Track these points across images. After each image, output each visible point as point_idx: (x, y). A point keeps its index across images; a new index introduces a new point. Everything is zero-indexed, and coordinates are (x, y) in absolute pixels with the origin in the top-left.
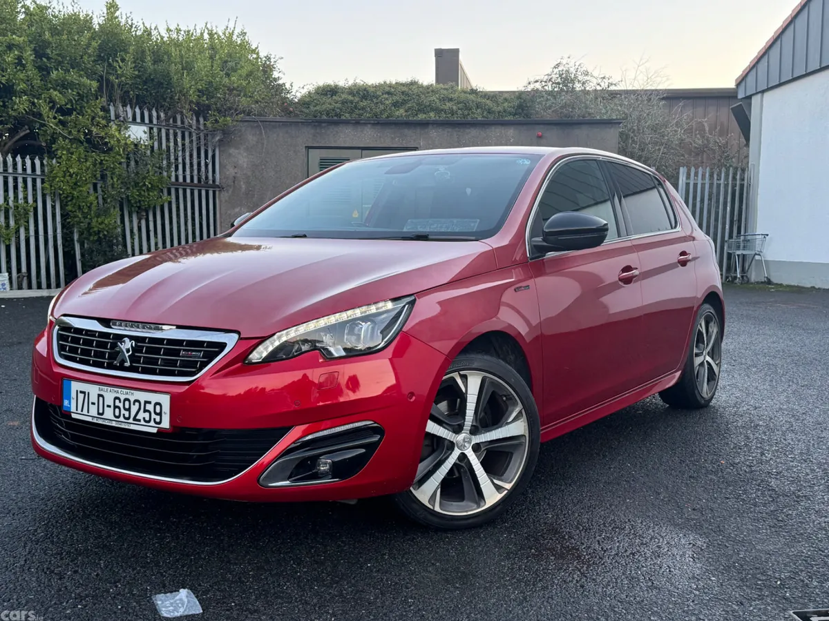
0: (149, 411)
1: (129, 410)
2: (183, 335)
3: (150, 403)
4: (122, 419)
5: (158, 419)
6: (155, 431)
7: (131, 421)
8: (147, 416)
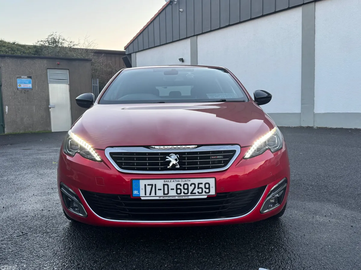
0: (202, 188)
1: (188, 189)
2: (209, 148)
3: (202, 183)
4: (182, 194)
5: (207, 191)
6: (206, 197)
7: (189, 194)
8: (200, 190)
